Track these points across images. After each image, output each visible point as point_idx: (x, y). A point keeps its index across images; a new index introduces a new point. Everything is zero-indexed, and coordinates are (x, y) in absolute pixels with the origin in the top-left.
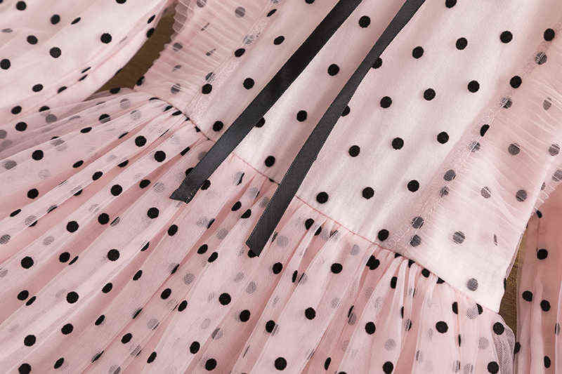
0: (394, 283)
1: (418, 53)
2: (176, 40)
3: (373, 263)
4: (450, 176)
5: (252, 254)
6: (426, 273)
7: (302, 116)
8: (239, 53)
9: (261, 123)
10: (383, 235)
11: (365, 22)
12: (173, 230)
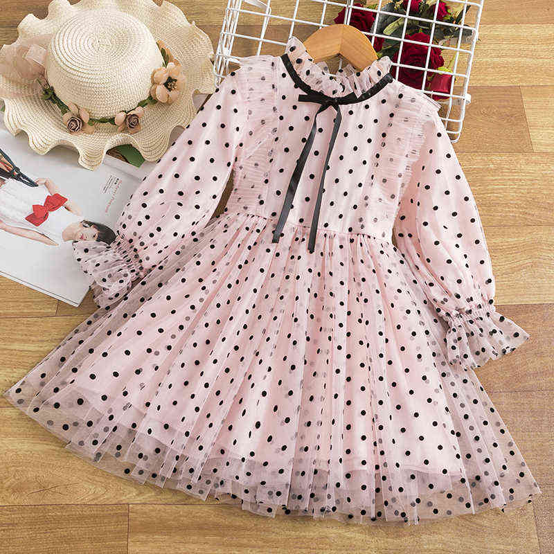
0: (361, 244)
1: (341, 158)
2: (235, 188)
3: (352, 241)
4: (366, 198)
5: (311, 252)
6: (369, 237)
7: (307, 199)
8: (266, 181)
9: (292, 207)
10: (350, 230)
11: (316, 153)
12: (278, 255)
